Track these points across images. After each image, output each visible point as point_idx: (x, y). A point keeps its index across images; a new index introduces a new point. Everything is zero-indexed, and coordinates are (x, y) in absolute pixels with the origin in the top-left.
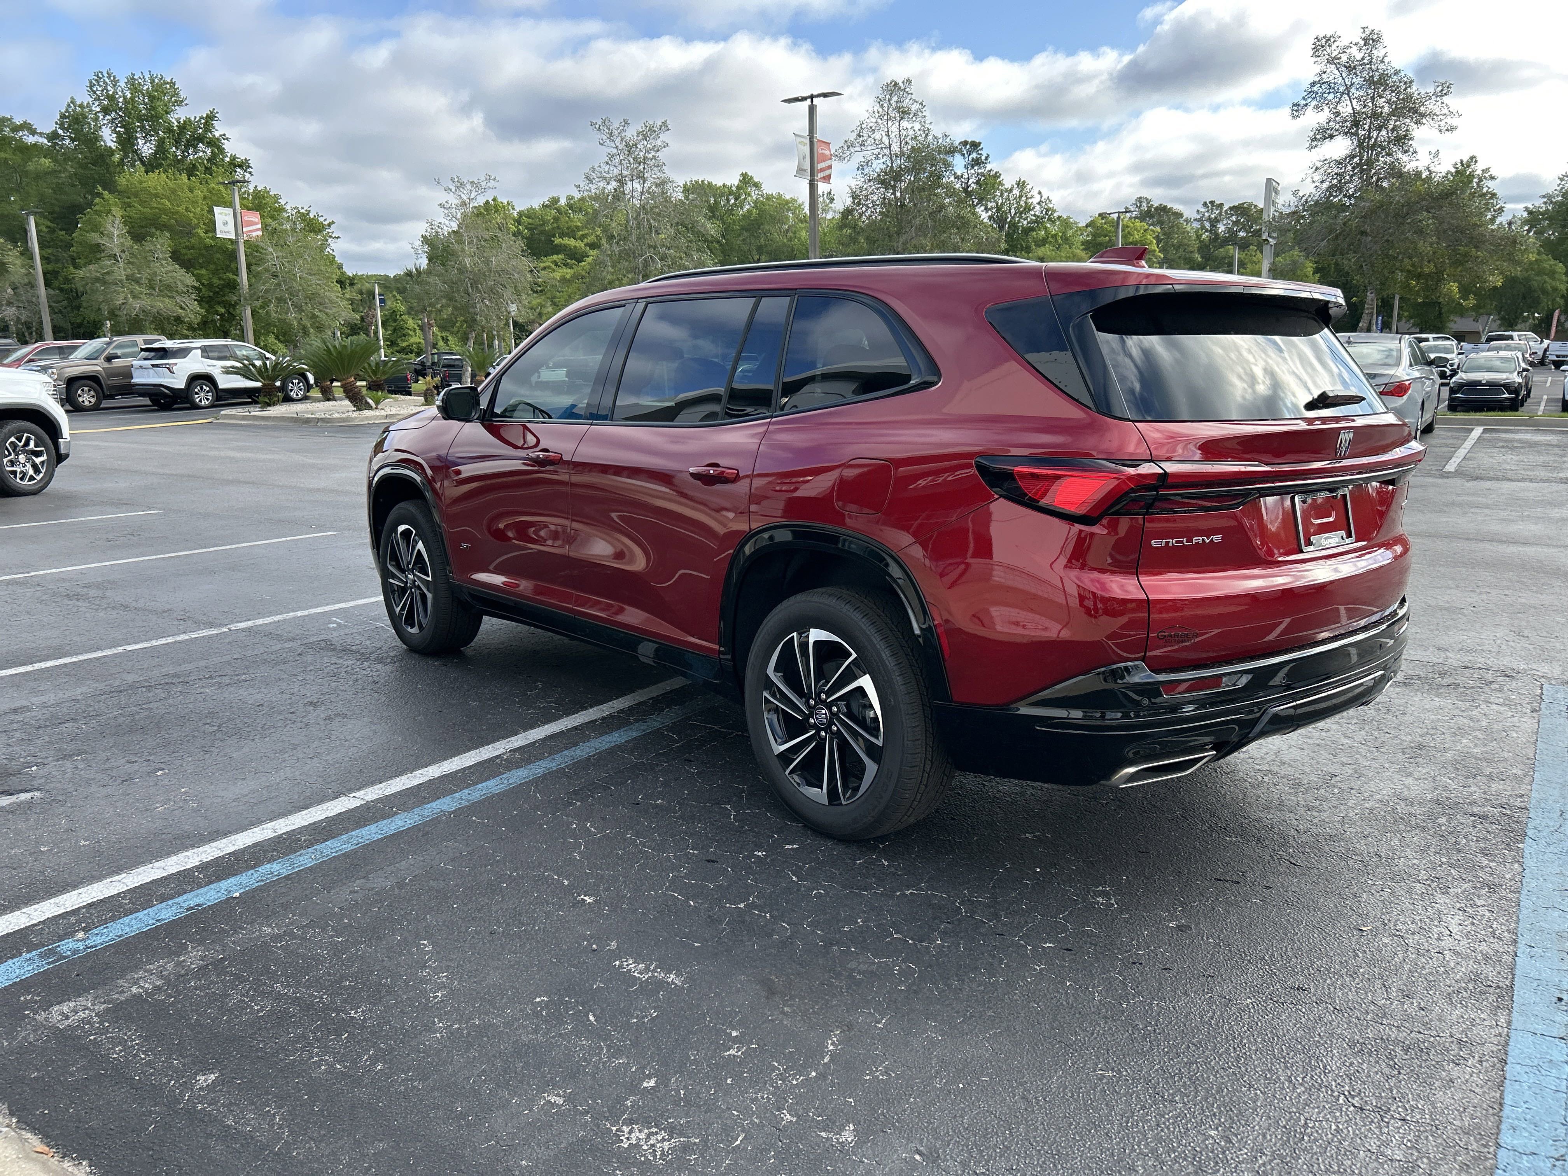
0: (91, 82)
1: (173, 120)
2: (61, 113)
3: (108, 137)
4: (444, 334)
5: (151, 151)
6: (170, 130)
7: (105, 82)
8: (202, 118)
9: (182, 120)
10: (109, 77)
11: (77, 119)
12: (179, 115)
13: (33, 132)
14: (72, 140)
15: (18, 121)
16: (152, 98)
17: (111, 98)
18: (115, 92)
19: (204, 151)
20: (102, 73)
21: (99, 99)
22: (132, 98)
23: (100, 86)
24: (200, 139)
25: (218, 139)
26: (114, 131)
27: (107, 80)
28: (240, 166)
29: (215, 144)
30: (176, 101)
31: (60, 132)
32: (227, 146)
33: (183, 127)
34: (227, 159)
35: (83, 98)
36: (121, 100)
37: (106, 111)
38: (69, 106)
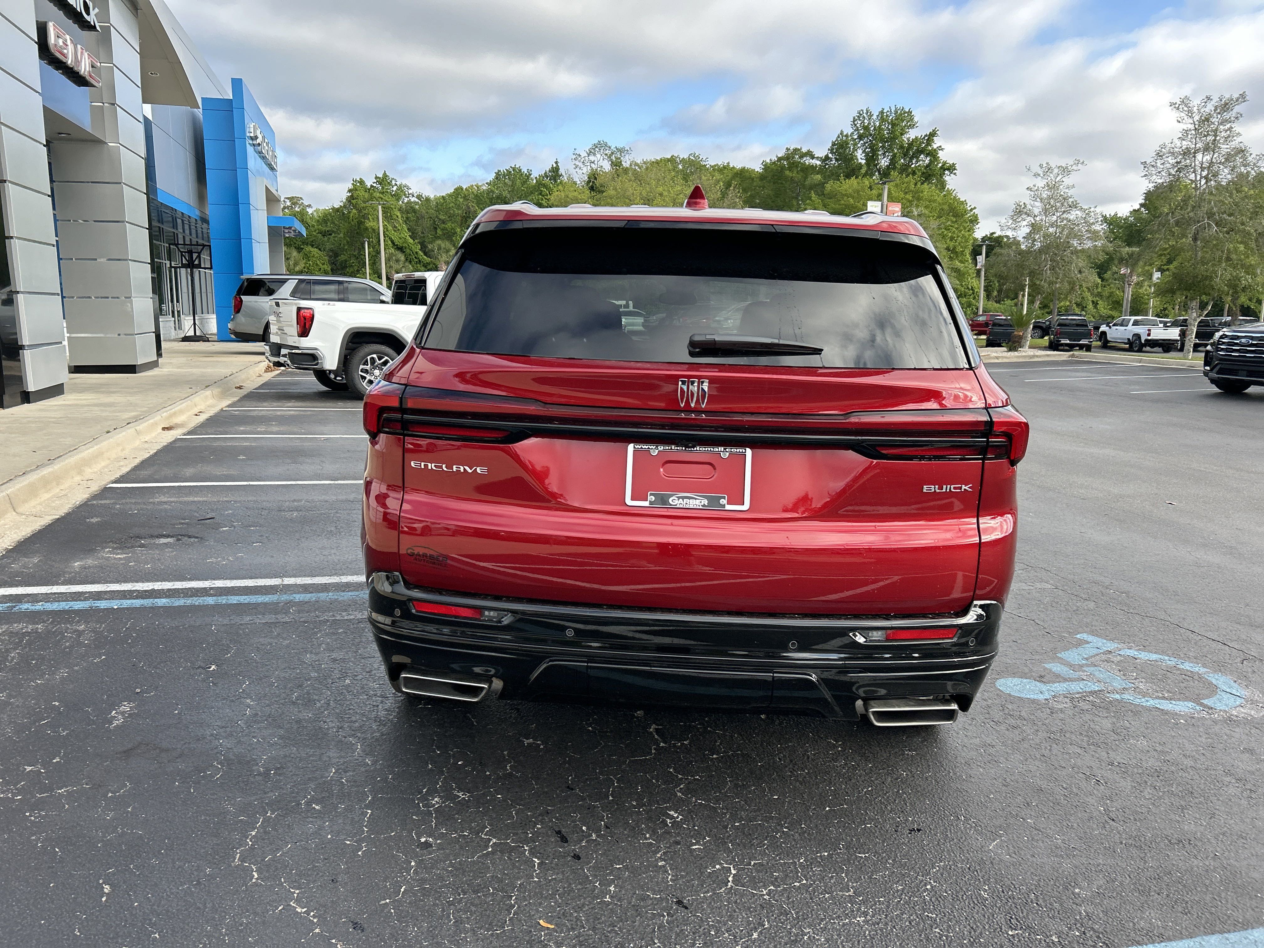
0: (854, 118)
1: (905, 139)
2: (833, 142)
3: (860, 157)
4: (1094, 299)
5: (886, 164)
6: (902, 147)
7: (864, 117)
8: (926, 136)
9: (911, 139)
10: (867, 113)
11: (842, 145)
12: (912, 134)
13: (813, 157)
14: (837, 160)
15: (804, 150)
16: (894, 125)
17: (866, 128)
18: (869, 124)
19: (925, 160)
20: (862, 110)
21: (858, 130)
22: (880, 126)
23: (860, 120)
24: (922, 152)
25: (935, 150)
26: (864, 152)
27: (865, 115)
28: (948, 169)
29: (933, 154)
30: (910, 125)
31: (830, 155)
32: (941, 154)
33: (911, 145)
34: (940, 165)
35: (848, 130)
36: (872, 129)
37: (861, 137)
38: (839, 137)
